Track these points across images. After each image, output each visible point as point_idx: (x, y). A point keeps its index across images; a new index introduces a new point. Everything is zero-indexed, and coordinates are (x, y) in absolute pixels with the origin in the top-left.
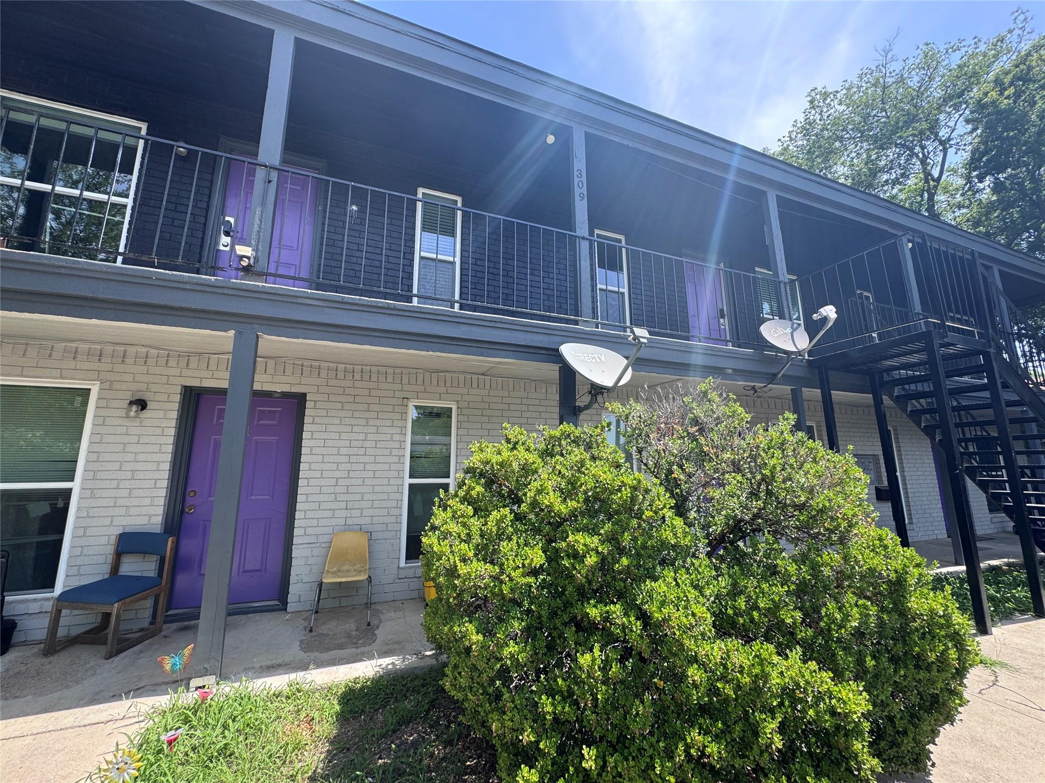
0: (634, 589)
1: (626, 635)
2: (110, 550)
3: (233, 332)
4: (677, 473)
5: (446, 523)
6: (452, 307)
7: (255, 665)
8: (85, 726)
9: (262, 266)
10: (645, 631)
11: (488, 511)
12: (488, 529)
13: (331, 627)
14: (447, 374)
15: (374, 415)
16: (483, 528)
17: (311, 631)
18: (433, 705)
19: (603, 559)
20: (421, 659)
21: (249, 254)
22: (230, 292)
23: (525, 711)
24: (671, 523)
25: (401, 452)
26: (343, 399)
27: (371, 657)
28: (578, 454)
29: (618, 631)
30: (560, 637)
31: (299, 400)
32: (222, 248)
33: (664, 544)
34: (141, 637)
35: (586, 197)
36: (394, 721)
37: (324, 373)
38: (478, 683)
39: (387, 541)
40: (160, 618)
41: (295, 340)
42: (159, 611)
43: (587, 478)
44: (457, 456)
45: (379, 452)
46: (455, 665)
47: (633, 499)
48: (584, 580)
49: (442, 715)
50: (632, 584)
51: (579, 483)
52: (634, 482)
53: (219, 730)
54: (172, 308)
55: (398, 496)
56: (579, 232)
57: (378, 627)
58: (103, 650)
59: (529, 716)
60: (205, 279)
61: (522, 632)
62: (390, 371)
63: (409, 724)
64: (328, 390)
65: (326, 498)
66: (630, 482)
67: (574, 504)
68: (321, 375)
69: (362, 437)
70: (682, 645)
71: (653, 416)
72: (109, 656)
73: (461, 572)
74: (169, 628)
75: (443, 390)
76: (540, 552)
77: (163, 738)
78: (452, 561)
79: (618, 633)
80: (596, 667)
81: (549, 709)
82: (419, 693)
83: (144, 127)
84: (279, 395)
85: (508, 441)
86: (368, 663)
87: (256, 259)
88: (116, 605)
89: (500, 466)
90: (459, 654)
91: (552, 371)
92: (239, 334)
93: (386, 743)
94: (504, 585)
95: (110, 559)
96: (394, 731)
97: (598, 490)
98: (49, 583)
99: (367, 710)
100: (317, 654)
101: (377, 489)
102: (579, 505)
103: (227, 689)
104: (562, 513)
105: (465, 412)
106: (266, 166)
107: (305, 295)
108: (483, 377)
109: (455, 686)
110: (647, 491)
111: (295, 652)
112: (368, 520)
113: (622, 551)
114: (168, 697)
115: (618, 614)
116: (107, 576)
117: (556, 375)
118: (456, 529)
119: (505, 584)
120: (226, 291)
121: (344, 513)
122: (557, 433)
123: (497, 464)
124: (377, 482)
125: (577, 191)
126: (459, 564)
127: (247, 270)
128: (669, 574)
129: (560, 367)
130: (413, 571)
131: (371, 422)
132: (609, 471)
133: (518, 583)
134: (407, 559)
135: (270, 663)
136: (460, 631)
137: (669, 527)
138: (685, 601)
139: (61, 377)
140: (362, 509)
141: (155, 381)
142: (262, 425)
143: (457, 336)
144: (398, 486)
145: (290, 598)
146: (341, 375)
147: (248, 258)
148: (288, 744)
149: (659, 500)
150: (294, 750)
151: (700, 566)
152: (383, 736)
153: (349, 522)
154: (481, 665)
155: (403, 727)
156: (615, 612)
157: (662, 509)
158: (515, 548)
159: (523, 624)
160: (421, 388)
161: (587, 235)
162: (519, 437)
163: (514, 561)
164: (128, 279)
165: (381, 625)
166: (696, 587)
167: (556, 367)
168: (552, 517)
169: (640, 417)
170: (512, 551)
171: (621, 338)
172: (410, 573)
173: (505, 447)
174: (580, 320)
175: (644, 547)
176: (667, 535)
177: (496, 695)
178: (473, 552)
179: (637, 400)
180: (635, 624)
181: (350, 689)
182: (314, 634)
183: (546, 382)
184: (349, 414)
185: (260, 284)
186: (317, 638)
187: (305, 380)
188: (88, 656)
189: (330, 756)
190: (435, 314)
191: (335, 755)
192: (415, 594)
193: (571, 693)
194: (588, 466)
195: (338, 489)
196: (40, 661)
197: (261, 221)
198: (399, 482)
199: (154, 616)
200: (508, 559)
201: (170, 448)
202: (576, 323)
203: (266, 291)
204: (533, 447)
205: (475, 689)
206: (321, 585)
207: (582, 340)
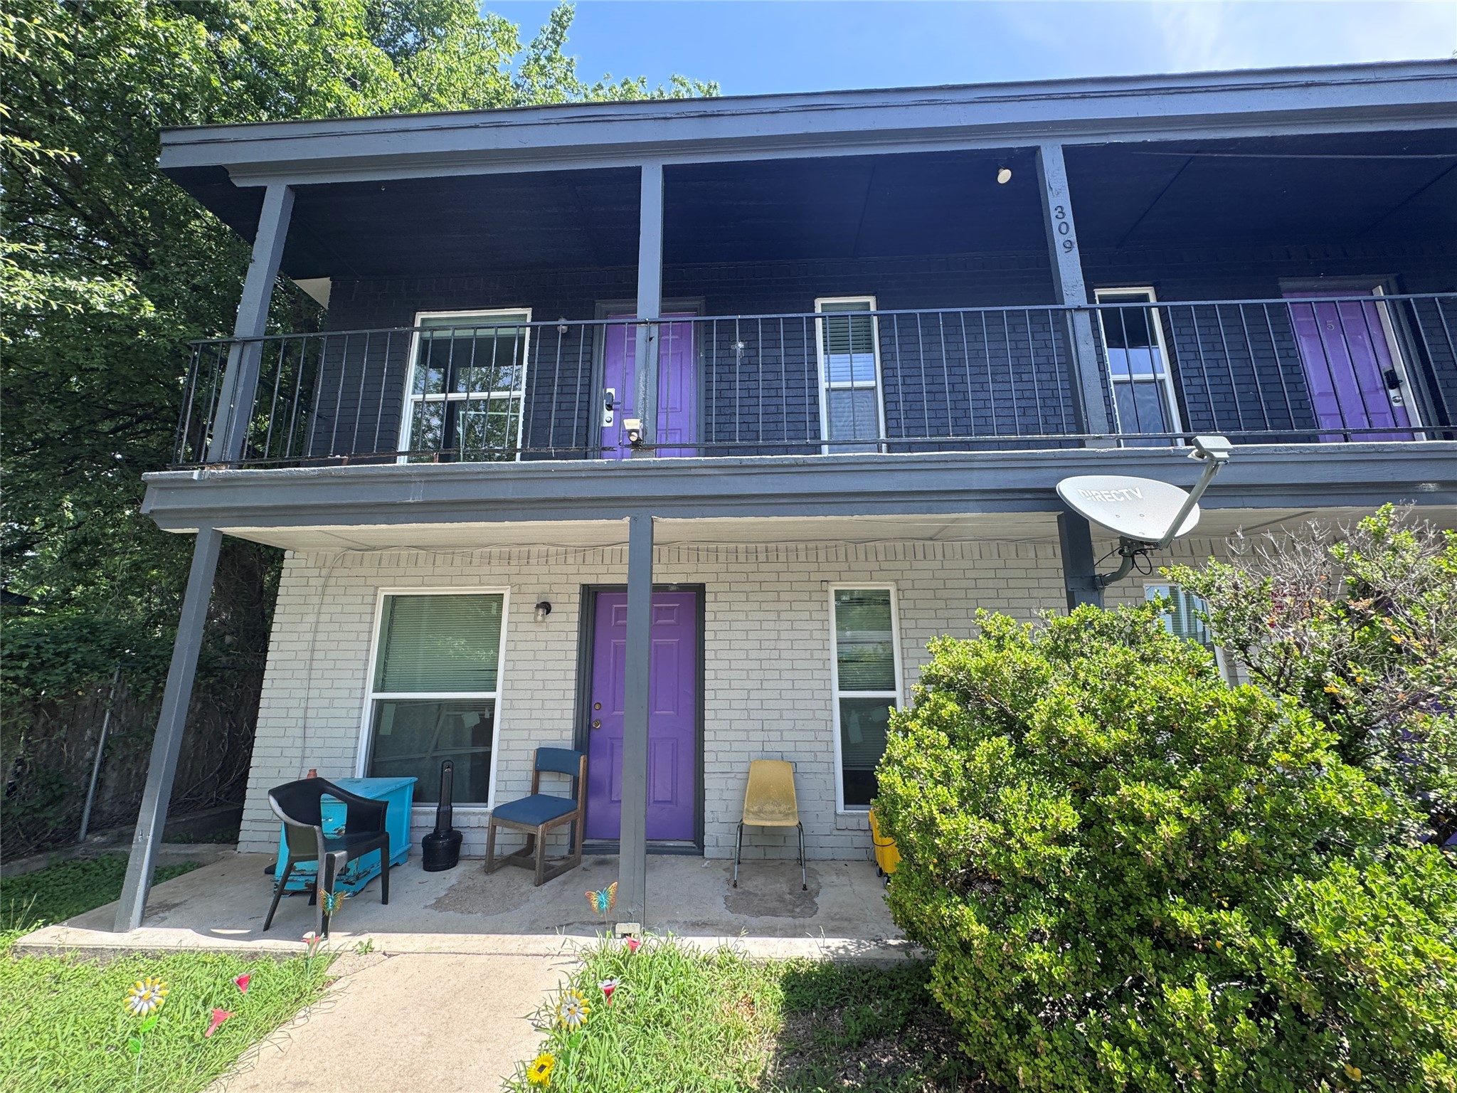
0: (1268, 889)
1: (1260, 969)
2: (530, 766)
3: (628, 518)
4: (1335, 685)
5: (909, 754)
6: (880, 450)
7: (679, 919)
8: (527, 955)
9: (650, 439)
10: (1303, 969)
11: (969, 740)
12: (975, 767)
13: (757, 884)
14: (878, 544)
15: (786, 606)
16: (968, 765)
17: (735, 886)
18: (910, 1018)
19: (1194, 832)
20: (883, 948)
21: (637, 427)
22: (623, 473)
23: (1073, 1060)
24: (1336, 776)
25: (825, 655)
26: (747, 587)
27: (816, 934)
28: (1116, 654)
29: (1242, 959)
30: (1122, 951)
31: (696, 593)
32: (605, 424)
33: (1324, 815)
34: (563, 866)
35: (1076, 245)
36: (859, 1029)
37: (722, 557)
38: (986, 999)
39: (818, 776)
40: (578, 848)
41: (692, 520)
42: (577, 839)
43: (1141, 692)
44: (903, 659)
45: (797, 655)
46: (946, 964)
47: (1243, 731)
48: (1159, 863)
49: (926, 1037)
50: (1259, 880)
51: (1126, 701)
52: (1241, 700)
53: (651, 992)
54: (570, 500)
55: (825, 714)
56: (1069, 302)
57: (817, 894)
58: (533, 875)
59: (1081, 1069)
60: (598, 464)
61: (1053, 934)
62: (801, 546)
63: (879, 1039)
64: (729, 577)
65: (737, 714)
66: (1232, 701)
67: (1123, 735)
68: (720, 561)
69: (773, 635)
70: (1400, 1009)
71: (1265, 584)
72: (539, 882)
73: (943, 828)
74: (586, 860)
75: (873, 565)
76: (1070, 809)
77: (600, 986)
78: (925, 810)
79: (1242, 963)
80: (1205, 1014)
81: (1118, 1066)
82: (887, 998)
83: (528, 312)
84: (675, 588)
85: (988, 635)
86: (812, 940)
87: (644, 430)
88: (541, 826)
89: (983, 673)
90: (951, 949)
91: (1047, 523)
92: (634, 520)
93: (851, 1059)
94: (1013, 855)
95: (531, 775)
96: (860, 1044)
97: (1166, 713)
98: (482, 797)
99: (819, 1005)
100: (746, 917)
101: (799, 705)
102: (1132, 737)
103: (654, 943)
104: (1101, 748)
105: (908, 594)
106: (646, 323)
107: (699, 464)
108: (931, 542)
109: (950, 996)
110: (1271, 717)
111: (719, 910)
112: (790, 747)
113: (1232, 820)
114: (598, 939)
115: (1238, 928)
116: (529, 795)
117: (1055, 528)
118: (925, 765)
119: (1016, 853)
120: (618, 473)
121: (759, 736)
122: (1073, 622)
123: (977, 670)
124: (798, 695)
125: (1059, 240)
126: (937, 816)
127: (636, 445)
128: (1346, 871)
129: (1059, 517)
130: (855, 820)
131: (784, 616)
132: (1185, 681)
133: (1037, 854)
134: (846, 803)
135: (695, 919)
136: (950, 917)
137: (1331, 782)
138: (1392, 925)
139: (481, 584)
140: (781, 731)
141: (557, 581)
142: (660, 625)
143: (890, 489)
144: (826, 700)
145: (707, 840)
146: (742, 558)
147: (637, 431)
148: (729, 1027)
149: (1302, 733)
150: (736, 1037)
151: (1420, 862)
152: (847, 1047)
153: (768, 747)
154: (991, 972)
155: (872, 1041)
156: (1230, 925)
157: (1311, 750)
158: (1026, 799)
159: (1052, 920)
160: (845, 566)
161: (1084, 303)
162: (1004, 628)
163: (1026, 818)
164: (531, 475)
165: (822, 891)
166: (1416, 902)
167: (1053, 517)
168: (1083, 754)
169: (1236, 587)
170: (1020, 802)
171: (1170, 456)
172: (852, 823)
173: (984, 644)
174: (1087, 439)
175: (1279, 814)
176: (1330, 797)
177: (1018, 1024)
178: (956, 799)
179: (1224, 559)
180: (1278, 952)
181: (793, 971)
182: (738, 890)
183: (1036, 541)
184: (756, 606)
185: (651, 459)
186: (744, 897)
187: (702, 567)
188: (520, 880)
189: (781, 1057)
190: (857, 464)
191: (786, 1057)
192: (862, 855)
193: (1158, 1051)
194: (1139, 673)
195: (751, 705)
196: (482, 878)
197: (646, 387)
198: (826, 695)
199: (572, 844)
200: (1015, 816)
201: (574, 655)
202: (1081, 443)
203: (658, 466)
204: (1029, 643)
205: (982, 1008)
206: (741, 827)
207: (1097, 470)
